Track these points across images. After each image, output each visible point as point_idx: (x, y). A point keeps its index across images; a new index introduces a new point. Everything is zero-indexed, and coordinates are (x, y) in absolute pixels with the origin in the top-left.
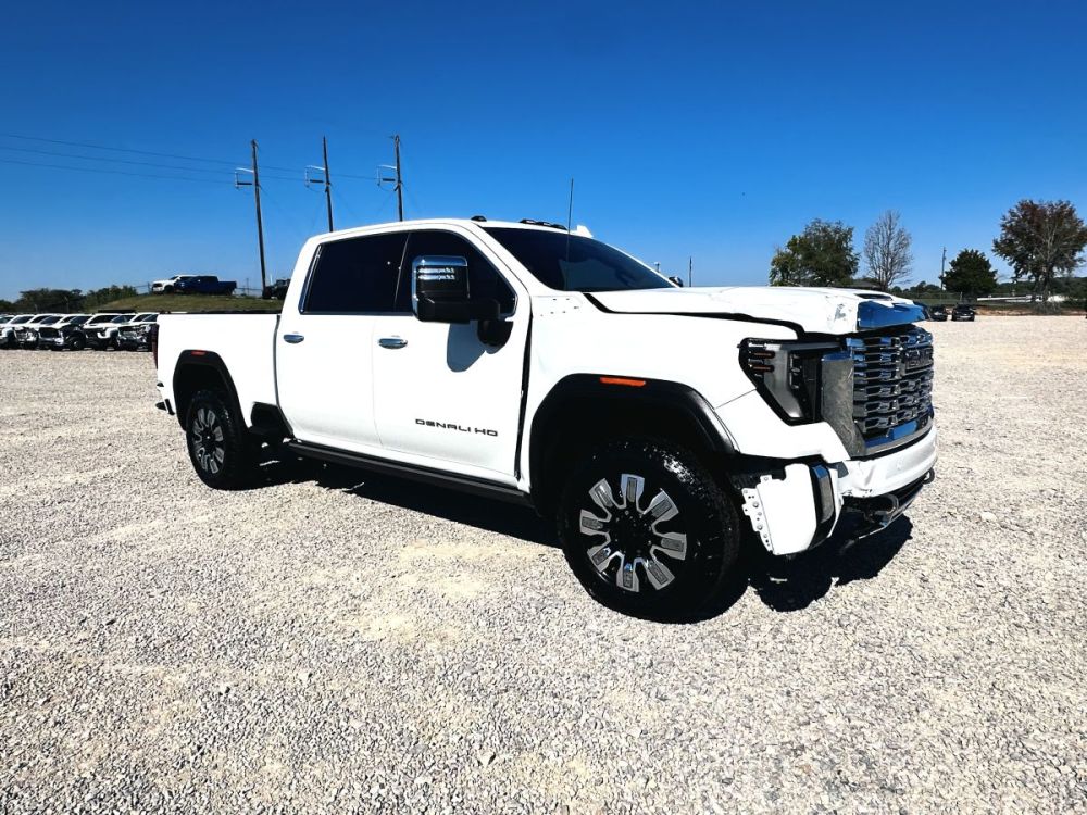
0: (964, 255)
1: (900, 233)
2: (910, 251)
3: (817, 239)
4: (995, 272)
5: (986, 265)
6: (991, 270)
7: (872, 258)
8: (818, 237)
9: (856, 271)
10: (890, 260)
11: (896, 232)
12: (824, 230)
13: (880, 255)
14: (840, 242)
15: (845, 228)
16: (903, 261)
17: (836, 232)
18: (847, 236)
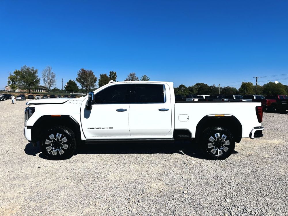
0: (70, 81)
1: (52, 73)
2: (56, 79)
3: (25, 72)
4: (78, 86)
5: (76, 85)
6: (77, 86)
7: (44, 80)
8: (26, 71)
9: (39, 83)
10: (50, 81)
11: (51, 72)
12: (28, 69)
13: (47, 79)
14: (34, 74)
15: (35, 69)
16: (54, 82)
17: (32, 71)
18: (35, 72)
